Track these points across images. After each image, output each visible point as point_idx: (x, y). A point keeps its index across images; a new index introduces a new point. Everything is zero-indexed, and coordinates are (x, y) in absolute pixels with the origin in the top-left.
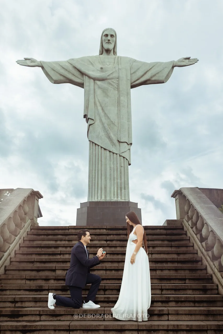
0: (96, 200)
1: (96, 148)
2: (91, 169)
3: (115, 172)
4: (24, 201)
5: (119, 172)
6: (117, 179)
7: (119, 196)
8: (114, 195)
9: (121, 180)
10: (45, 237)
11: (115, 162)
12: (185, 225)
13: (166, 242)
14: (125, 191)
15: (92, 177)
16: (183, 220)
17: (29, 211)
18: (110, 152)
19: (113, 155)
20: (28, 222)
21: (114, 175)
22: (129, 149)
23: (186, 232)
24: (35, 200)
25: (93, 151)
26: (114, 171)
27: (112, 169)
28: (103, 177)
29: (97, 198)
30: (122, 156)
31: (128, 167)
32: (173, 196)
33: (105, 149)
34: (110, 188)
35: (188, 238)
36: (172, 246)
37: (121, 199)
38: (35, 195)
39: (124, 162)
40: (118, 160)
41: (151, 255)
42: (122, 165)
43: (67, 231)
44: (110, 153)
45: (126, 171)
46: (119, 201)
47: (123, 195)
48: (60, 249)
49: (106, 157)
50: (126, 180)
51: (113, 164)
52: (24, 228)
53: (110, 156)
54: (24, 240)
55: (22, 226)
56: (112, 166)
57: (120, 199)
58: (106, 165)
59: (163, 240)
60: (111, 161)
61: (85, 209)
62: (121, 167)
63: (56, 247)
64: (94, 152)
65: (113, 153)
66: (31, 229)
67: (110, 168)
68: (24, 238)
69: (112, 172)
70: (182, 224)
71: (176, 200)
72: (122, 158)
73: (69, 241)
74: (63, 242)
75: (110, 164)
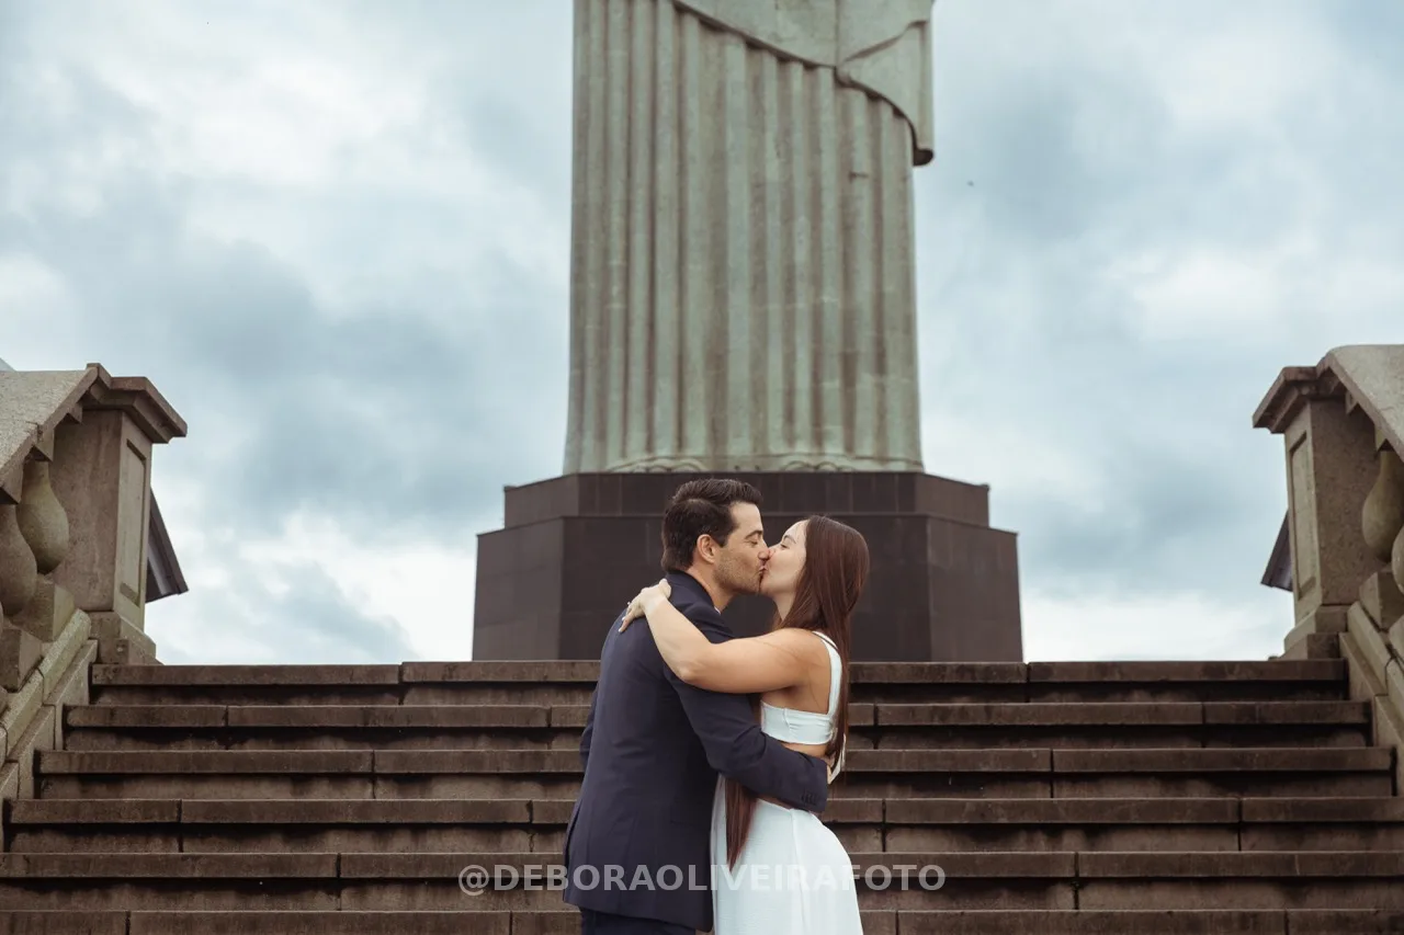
0: (636, 461)
1: (630, 18)
2: (594, 196)
3: (802, 222)
4: (32, 460)
5: (830, 225)
6: (817, 282)
7: (834, 428)
8: (790, 415)
9: (848, 284)
10: (214, 750)
11: (799, 138)
12: (1359, 653)
13: (1198, 795)
14: (881, 389)
15: (605, 270)
16: (1345, 617)
17: (74, 542)
18: (753, 45)
19: (784, 80)
20: (65, 634)
21: (789, 250)
22: (921, 25)
23: (1367, 708)
24: (125, 450)
25: (606, 46)
26: (788, 218)
27: (774, 197)
28: (697, 269)
29: (650, 446)
30: (855, 85)
31: (905, 179)
32: (1272, 415)
33: (711, 26)
34: (758, 363)
35: (1383, 763)
36: (1245, 819)
37: (849, 447)
38: (119, 410)
39: (876, 134)
40: (828, 118)
41: (1070, 895)
42: (862, 163)
43: (387, 705)
44: (757, 55)
45: (889, 213)
46: (829, 468)
47: (865, 417)
48: (335, 846)
49: (720, 93)
50: (890, 288)
51: (786, 154)
52: (37, 678)
53: (756, 85)
54: (38, 775)
55: (24, 665)
56: (773, 171)
57: (840, 450)
58: (718, 160)
59: (1172, 778)
60: (763, 130)
61: (548, 542)
62: (852, 176)
63: (303, 830)
64: (617, 54)
65: (784, 59)
66: (95, 691)
67: (758, 186)
68: (38, 756)
69: (773, 222)
70: (1335, 649)
71: (1292, 452)
72: (858, 101)
73: (404, 780)
74: (358, 794)
75: (757, 156)
